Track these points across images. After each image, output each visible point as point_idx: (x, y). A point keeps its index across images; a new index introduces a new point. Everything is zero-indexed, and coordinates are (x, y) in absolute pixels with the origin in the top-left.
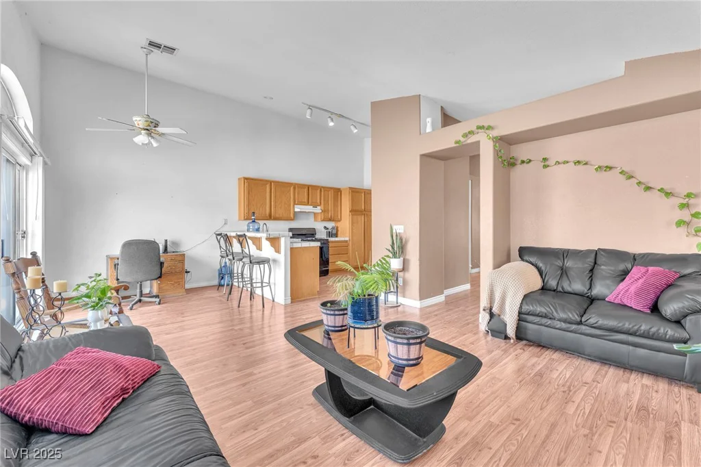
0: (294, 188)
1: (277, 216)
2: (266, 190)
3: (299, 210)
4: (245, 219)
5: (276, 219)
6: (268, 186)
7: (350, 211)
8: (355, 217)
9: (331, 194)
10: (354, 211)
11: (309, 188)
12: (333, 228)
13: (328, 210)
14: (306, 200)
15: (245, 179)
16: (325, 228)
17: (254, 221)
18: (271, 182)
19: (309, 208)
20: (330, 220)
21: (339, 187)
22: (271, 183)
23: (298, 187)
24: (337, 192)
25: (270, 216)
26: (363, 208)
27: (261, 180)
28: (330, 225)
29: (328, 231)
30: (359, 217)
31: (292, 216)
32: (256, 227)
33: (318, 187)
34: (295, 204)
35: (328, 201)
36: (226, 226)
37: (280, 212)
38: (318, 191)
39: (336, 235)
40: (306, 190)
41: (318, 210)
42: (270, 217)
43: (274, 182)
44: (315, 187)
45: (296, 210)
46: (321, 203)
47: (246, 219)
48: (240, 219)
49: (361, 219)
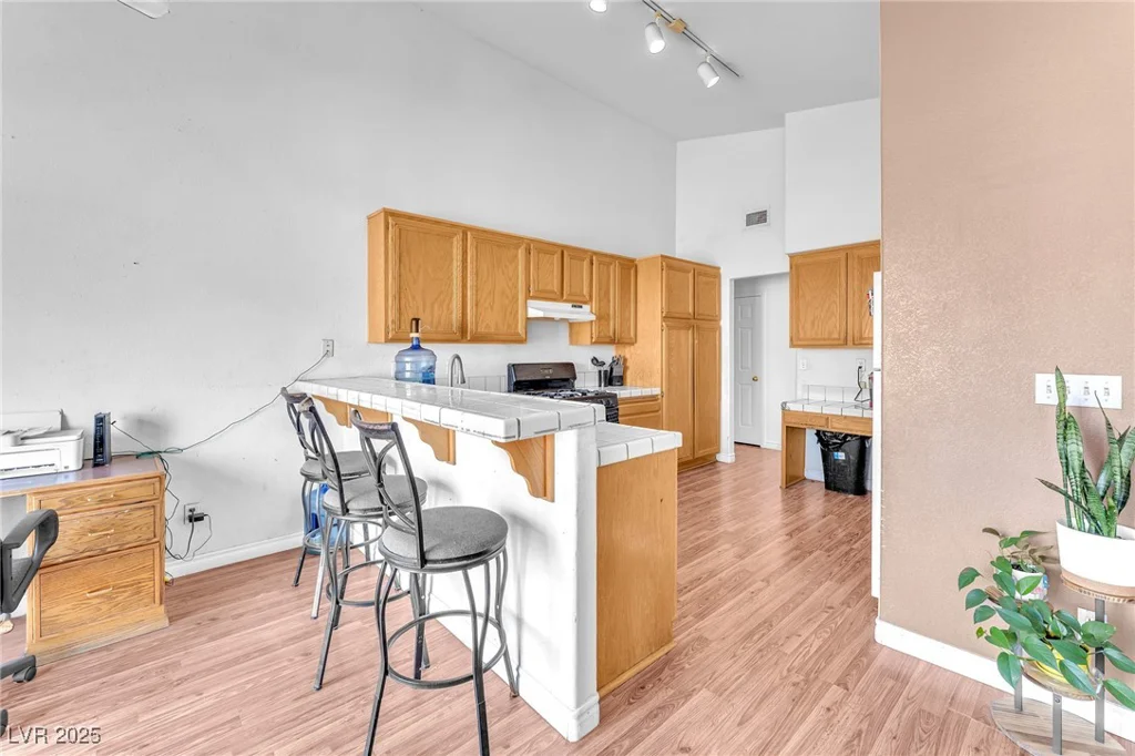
0: (528, 252)
1: (482, 329)
2: (451, 254)
3: (540, 314)
4: (388, 341)
5: (478, 339)
6: (457, 242)
7: (665, 318)
8: (675, 332)
9: (615, 272)
10: (673, 320)
11: (565, 254)
12: (615, 361)
13: (608, 315)
14: (556, 287)
15: (388, 213)
16: (595, 361)
17: (417, 348)
18: (465, 230)
19: (561, 310)
20: (613, 341)
21: (631, 256)
22: (465, 234)
23: (537, 248)
24: (628, 266)
25: (463, 329)
26: (691, 310)
27: (437, 222)
28: (607, 354)
29: (603, 369)
30: (682, 332)
31: (521, 330)
32: (424, 365)
33: (585, 251)
34: (528, 296)
35: (607, 292)
36: (330, 361)
37: (490, 321)
38: (586, 264)
39: (621, 380)
40: (557, 257)
41: (585, 314)
42: (463, 334)
43: (472, 229)
44: (579, 253)
45: (532, 313)
46: (591, 297)
47: (395, 340)
48: (373, 340)
49: (687, 338)
